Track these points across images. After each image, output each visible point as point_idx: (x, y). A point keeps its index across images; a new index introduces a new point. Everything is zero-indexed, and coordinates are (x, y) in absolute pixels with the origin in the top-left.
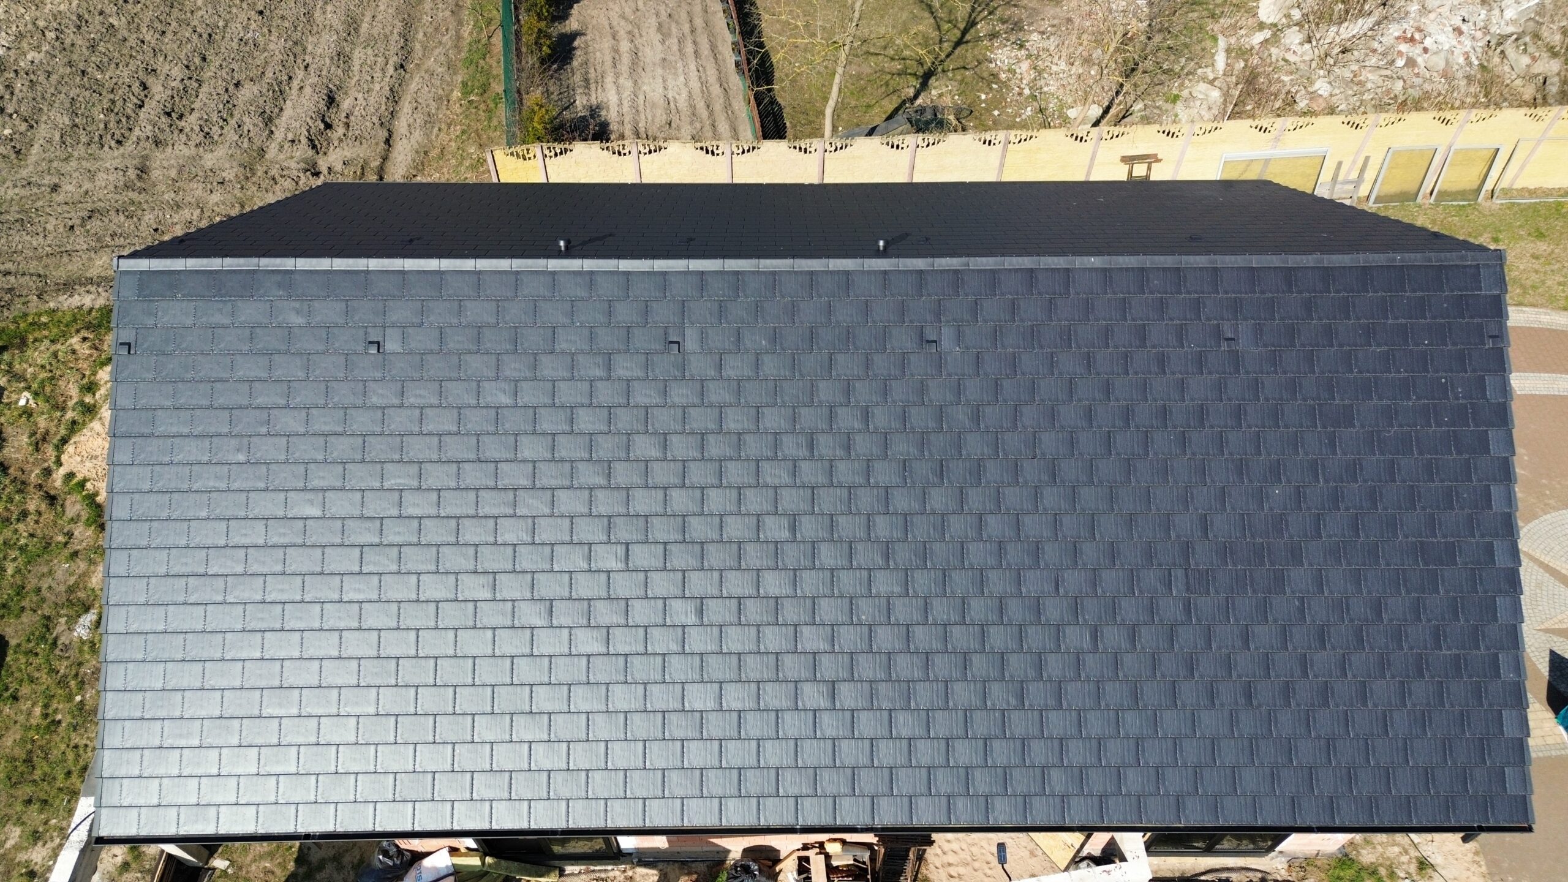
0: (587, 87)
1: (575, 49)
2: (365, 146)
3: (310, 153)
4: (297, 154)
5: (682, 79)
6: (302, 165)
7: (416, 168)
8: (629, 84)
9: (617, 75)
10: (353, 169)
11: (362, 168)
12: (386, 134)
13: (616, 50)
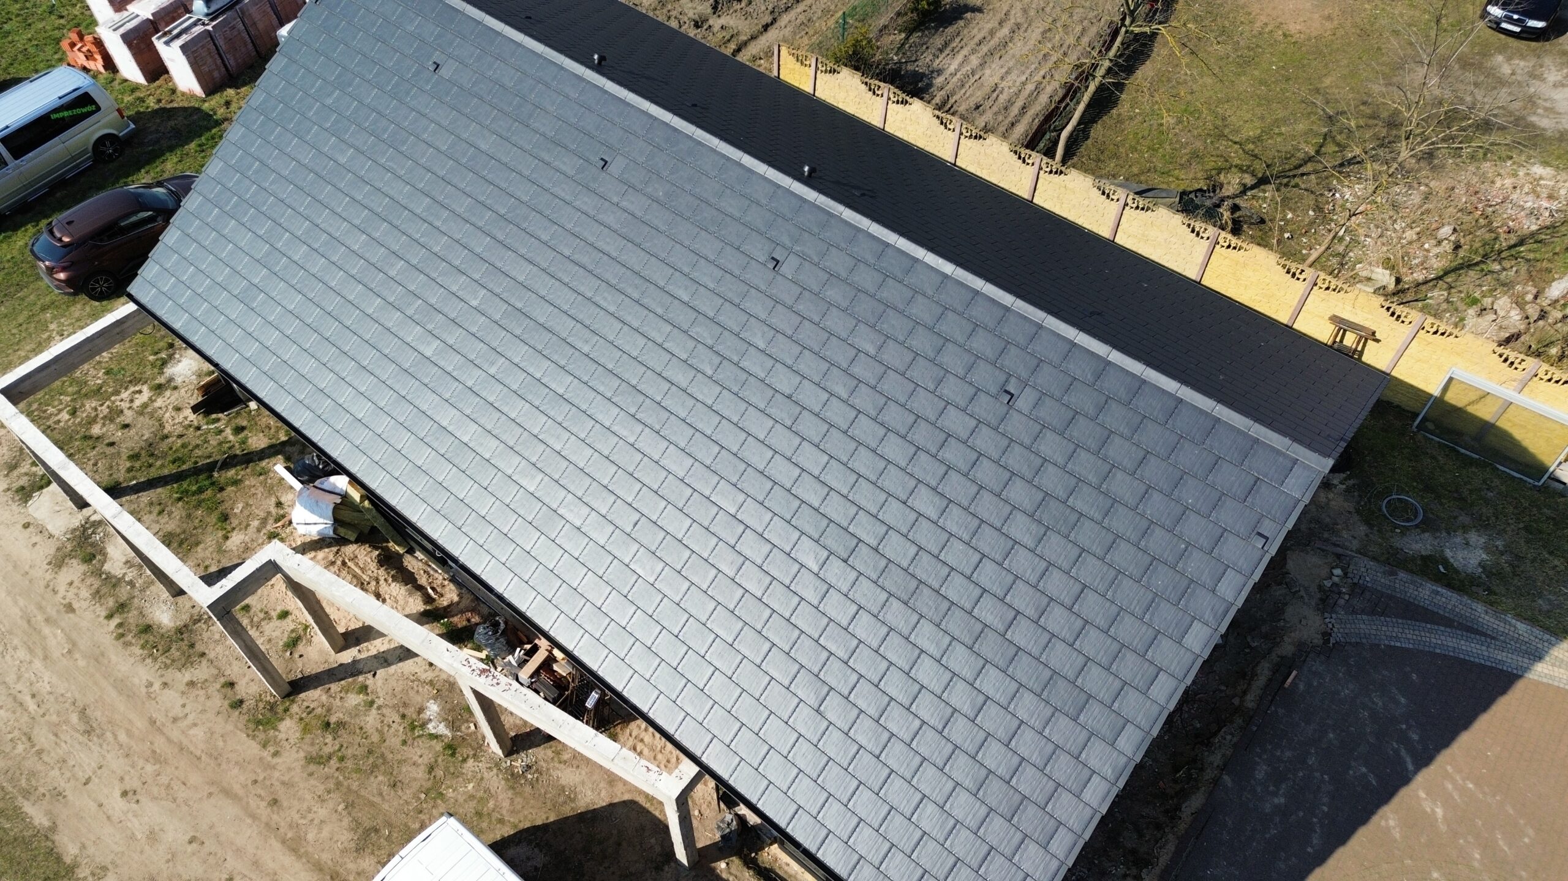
0: (941, 51)
1: (962, 19)
2: (747, 22)
3: (709, 10)
4: (700, 8)
5: (1024, 78)
6: (696, 17)
7: (766, 53)
8: (975, 61)
9: (973, 51)
10: (724, 34)
11: (732, 36)
12: (769, 21)
13: (992, 33)
